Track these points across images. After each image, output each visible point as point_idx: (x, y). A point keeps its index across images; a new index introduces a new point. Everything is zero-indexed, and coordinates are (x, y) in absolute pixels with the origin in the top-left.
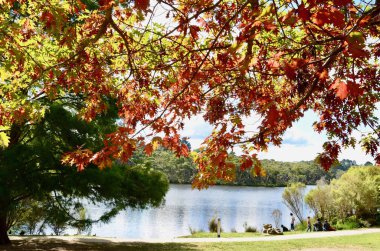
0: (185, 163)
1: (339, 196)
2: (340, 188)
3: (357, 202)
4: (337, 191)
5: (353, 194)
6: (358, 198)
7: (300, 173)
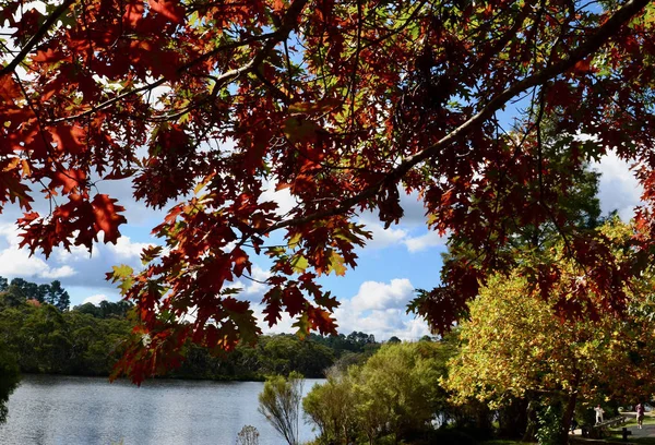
0: (56, 333)
1: (366, 398)
2: (369, 382)
3: (398, 410)
4: (363, 388)
5: (392, 394)
6: (401, 402)
7: (280, 356)
